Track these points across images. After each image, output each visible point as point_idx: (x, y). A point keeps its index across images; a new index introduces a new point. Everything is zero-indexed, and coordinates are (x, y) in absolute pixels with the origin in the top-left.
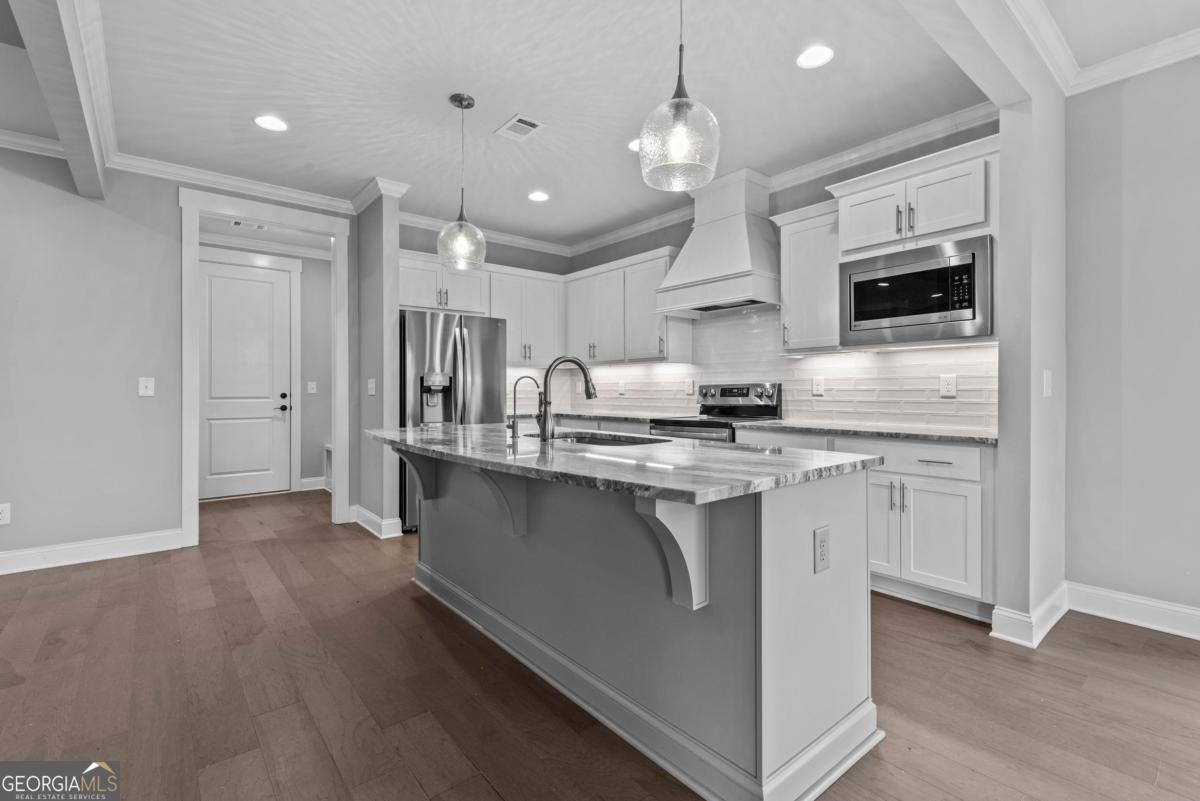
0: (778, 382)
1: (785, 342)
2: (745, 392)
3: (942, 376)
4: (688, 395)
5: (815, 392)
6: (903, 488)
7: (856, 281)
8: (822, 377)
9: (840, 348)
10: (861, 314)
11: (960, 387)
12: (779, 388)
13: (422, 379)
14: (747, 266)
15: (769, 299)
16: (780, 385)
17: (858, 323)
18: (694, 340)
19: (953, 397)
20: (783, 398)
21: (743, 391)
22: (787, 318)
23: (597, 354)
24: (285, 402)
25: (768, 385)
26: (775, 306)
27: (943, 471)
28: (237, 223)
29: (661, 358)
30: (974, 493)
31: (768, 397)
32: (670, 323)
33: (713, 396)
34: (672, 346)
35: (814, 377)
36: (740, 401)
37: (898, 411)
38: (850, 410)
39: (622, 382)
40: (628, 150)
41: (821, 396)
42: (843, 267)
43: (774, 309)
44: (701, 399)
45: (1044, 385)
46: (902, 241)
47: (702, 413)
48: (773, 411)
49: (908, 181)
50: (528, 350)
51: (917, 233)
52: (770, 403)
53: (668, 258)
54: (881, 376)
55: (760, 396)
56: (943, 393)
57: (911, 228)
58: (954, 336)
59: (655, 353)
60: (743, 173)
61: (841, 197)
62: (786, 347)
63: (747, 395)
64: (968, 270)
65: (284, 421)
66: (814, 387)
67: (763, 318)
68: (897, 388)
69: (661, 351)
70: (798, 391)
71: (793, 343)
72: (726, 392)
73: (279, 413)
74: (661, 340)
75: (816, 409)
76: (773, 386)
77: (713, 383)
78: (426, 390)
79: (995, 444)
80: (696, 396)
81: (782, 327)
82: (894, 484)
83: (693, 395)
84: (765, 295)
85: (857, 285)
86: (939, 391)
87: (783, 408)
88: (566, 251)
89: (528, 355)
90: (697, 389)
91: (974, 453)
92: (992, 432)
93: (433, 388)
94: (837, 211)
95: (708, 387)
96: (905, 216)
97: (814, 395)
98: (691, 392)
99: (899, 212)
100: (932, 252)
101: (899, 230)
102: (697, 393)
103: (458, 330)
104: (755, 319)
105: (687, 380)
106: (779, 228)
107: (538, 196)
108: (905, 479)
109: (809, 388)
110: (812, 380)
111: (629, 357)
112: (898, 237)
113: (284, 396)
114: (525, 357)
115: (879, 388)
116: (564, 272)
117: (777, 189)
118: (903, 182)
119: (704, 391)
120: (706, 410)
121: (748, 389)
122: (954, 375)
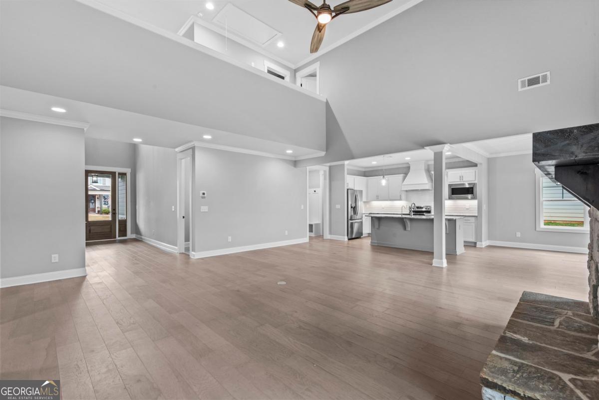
3: (466, 205)
9: (448, 200)
10: (453, 194)
11: (470, 207)
14: (427, 182)
17: (452, 196)
18: (406, 195)
19: (469, 209)
21: (422, 208)
23: (379, 198)
27: (469, 221)
29: (400, 200)
30: (473, 224)
32: (403, 192)
42: (449, 185)
45: (484, 207)
53: (403, 177)
57: (462, 180)
58: (467, 199)
64: (472, 188)
72: (418, 208)
74: (400, 196)
77: (413, 206)
79: (477, 217)
85: (452, 189)
86: (466, 208)
91: (473, 218)
92: (476, 215)
96: (461, 178)
100: (463, 184)
101: (460, 180)
105: (406, 205)
118: (461, 171)
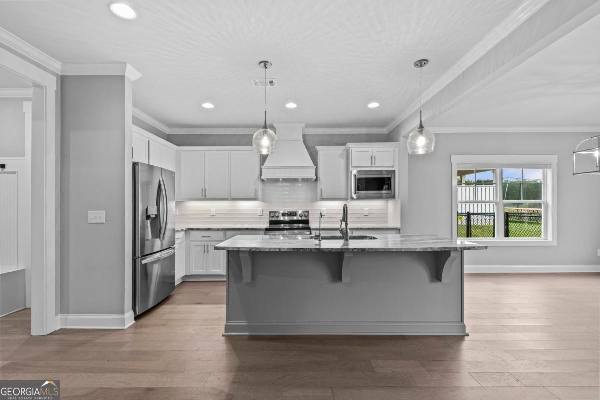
0: (308, 210)
1: (322, 195)
2: (295, 214)
3: (365, 209)
4: (260, 216)
5: (323, 214)
7: (358, 177)
8: (325, 208)
11: (370, 212)
12: (308, 213)
13: (147, 209)
18: (263, 190)
19: (368, 216)
20: (310, 217)
22: (322, 186)
23: (207, 194)
29: (255, 198)
31: (304, 217)
32: (260, 182)
38: (336, 220)
40: (285, 107)
41: (325, 216)
44: (270, 217)
46: (371, 167)
51: (376, 165)
52: (306, 219)
55: (302, 216)
56: (365, 214)
57: (375, 163)
59: (253, 196)
60: (303, 125)
61: (352, 147)
63: (296, 216)
64: (389, 179)
69: (256, 195)
70: (315, 213)
71: (324, 196)
74: (257, 190)
78: (148, 217)
79: (400, 229)
81: (321, 189)
83: (263, 216)
85: (358, 179)
87: (310, 220)
90: (269, 213)
93: (152, 216)
96: (373, 159)
98: (262, 214)
99: (371, 158)
101: (371, 163)
102: (269, 215)
103: (161, 178)
105: (259, 209)
106: (318, 151)
107: (208, 106)
110: (321, 209)
112: (370, 165)
118: (372, 148)
119: (272, 214)
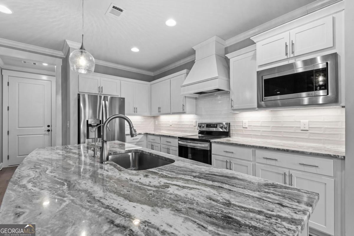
0: (229, 122)
1: (232, 106)
3: (301, 121)
4: (194, 126)
5: (244, 127)
6: (291, 176)
7: (265, 79)
8: (247, 121)
9: (257, 109)
10: (268, 94)
11: (311, 126)
12: (229, 125)
13: (88, 121)
15: (226, 89)
16: (229, 123)
17: (266, 98)
18: (196, 105)
19: (307, 131)
20: (231, 128)
21: (215, 126)
22: (232, 96)
23: (161, 111)
24: (50, 128)
25: (224, 124)
26: (227, 91)
28: (25, 62)
29: (184, 113)
31: (225, 128)
32: (187, 99)
33: (203, 127)
34: (188, 108)
35: (244, 121)
36: (214, 129)
37: (281, 136)
38: (259, 134)
39: (171, 121)
41: (247, 128)
42: (259, 73)
43: (227, 93)
44: (199, 128)
46: (288, 59)
47: (199, 133)
48: (227, 134)
49: (290, 31)
50: (136, 109)
51: (295, 55)
52: (226, 131)
53: (186, 74)
54: (273, 120)
55: (222, 128)
56: (302, 128)
57: (293, 52)
59: (181, 111)
60: (214, 38)
61: (258, 42)
62: (232, 109)
63: (216, 127)
65: (49, 135)
66: (244, 124)
67: (223, 97)
68: (280, 126)
69: (183, 110)
70: (237, 126)
71: (235, 107)
72: (208, 125)
73: (47, 133)
74: (183, 105)
75: (245, 133)
76: (227, 124)
77: (203, 122)
78: (89, 126)
79: (343, 159)
80: (197, 127)
81: (230, 100)
82: (286, 173)
83: (196, 126)
84: (223, 87)
86: (300, 127)
87: (231, 132)
88: (152, 74)
89: (136, 111)
90: (197, 124)
91: (329, 162)
93: (92, 125)
94: (256, 50)
95: (202, 124)
96: (289, 47)
97: (243, 128)
98: (195, 125)
99: (286, 46)
101: (287, 54)
102: (197, 126)
103: (104, 102)
104: (219, 97)
105: (194, 121)
106: (229, 60)
108: (292, 172)
109: (242, 125)
110: (243, 121)
111: (172, 112)
112: (286, 57)
113: (49, 126)
114: (135, 112)
115: (272, 125)
116: (150, 81)
117: (228, 46)
118: (289, 32)
119: (200, 125)
120: (201, 132)
121: (217, 125)
122: (308, 121)
